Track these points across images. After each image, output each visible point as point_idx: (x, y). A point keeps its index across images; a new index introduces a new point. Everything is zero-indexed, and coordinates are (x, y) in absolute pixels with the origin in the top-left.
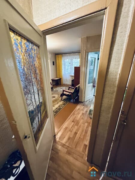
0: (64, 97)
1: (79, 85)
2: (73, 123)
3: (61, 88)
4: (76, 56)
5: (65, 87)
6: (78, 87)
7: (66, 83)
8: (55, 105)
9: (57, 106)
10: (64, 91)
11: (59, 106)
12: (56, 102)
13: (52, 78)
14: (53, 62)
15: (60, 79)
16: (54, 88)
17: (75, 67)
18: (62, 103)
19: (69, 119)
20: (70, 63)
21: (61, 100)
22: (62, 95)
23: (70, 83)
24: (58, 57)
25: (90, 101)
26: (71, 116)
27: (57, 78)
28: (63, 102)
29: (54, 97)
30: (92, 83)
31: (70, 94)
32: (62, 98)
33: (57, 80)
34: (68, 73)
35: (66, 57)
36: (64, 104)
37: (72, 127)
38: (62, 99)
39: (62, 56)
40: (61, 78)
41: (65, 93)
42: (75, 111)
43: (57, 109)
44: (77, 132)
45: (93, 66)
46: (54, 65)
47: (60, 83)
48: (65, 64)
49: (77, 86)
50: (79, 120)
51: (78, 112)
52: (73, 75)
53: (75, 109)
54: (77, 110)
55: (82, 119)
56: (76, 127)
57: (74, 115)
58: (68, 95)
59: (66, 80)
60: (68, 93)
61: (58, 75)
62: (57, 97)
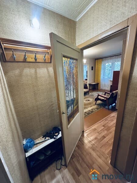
0: (99, 102)
2: (103, 128)
5: (102, 93)
6: (115, 93)
7: (104, 88)
8: (88, 107)
9: (90, 109)
10: (98, 95)
11: (92, 109)
12: (90, 105)
13: (90, 83)
14: (92, 67)
15: (98, 84)
16: (90, 92)
17: (114, 72)
18: (95, 107)
19: (100, 122)
22: (97, 99)
23: (108, 88)
24: (98, 62)
26: (102, 121)
27: (95, 82)
28: (97, 106)
29: (89, 100)
31: (106, 99)
32: (96, 102)
33: (94, 85)
36: (97, 109)
37: (101, 130)
38: (96, 104)
39: (102, 61)
40: (99, 82)
41: (99, 97)
42: (108, 118)
43: (89, 111)
44: (105, 136)
46: (92, 69)
47: (97, 88)
48: (104, 69)
50: (111, 126)
52: (112, 80)
53: (109, 116)
54: (111, 117)
56: (106, 132)
57: (107, 121)
58: (103, 99)
59: (105, 85)
60: (104, 98)
61: (96, 80)
62: (91, 101)
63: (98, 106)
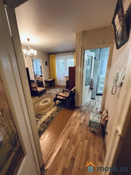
1: (74, 88)
3: (55, 89)
4: (70, 56)
5: (59, 89)
6: (74, 90)
7: (60, 84)
8: (47, 113)
9: (49, 114)
10: (57, 95)
11: (52, 114)
12: (49, 109)
13: (46, 80)
14: (46, 62)
15: (54, 80)
16: (48, 90)
17: (70, 68)
18: (54, 109)
19: (63, 133)
20: (64, 63)
21: (55, 105)
22: (55, 100)
24: (51, 57)
25: (87, 106)
26: (66, 129)
27: (51, 79)
28: (56, 107)
29: (47, 101)
30: (89, 85)
31: (64, 98)
32: (55, 103)
33: (51, 81)
34: (62, 74)
35: (60, 57)
36: (58, 111)
37: (67, 147)
39: (56, 56)
40: (55, 79)
41: (58, 97)
42: (70, 121)
43: (48, 118)
45: (90, 66)
46: (46, 65)
47: (53, 84)
48: (58, 65)
49: (72, 90)
50: (76, 134)
51: (74, 121)
52: (68, 75)
53: (71, 118)
54: (73, 119)
55: (80, 133)
57: (70, 127)
58: (62, 99)
59: (60, 80)
61: (51, 76)
62: (50, 101)
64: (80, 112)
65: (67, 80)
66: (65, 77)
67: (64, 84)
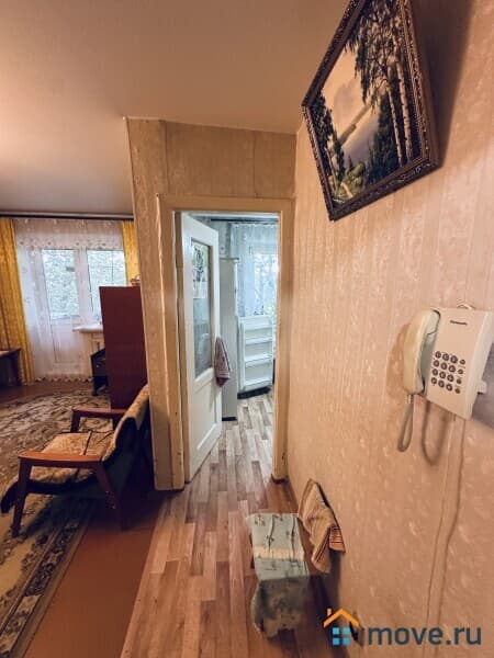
1: (141, 397)
3: (23, 409)
5: (49, 402)
6: (140, 413)
7: (56, 371)
17: (104, 292)
20: (70, 269)
23: (84, 369)
30: (210, 366)
34: (66, 317)
35: (41, 236)
39: (16, 229)
48: (39, 274)
49: (133, 411)
52: (98, 326)
63: (43, 541)
64: (189, 519)
65: (95, 351)
66: (84, 332)
67: (77, 367)
